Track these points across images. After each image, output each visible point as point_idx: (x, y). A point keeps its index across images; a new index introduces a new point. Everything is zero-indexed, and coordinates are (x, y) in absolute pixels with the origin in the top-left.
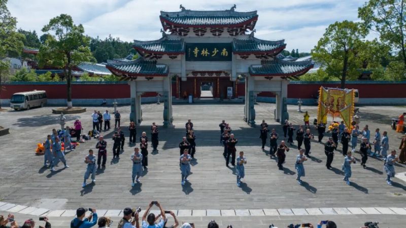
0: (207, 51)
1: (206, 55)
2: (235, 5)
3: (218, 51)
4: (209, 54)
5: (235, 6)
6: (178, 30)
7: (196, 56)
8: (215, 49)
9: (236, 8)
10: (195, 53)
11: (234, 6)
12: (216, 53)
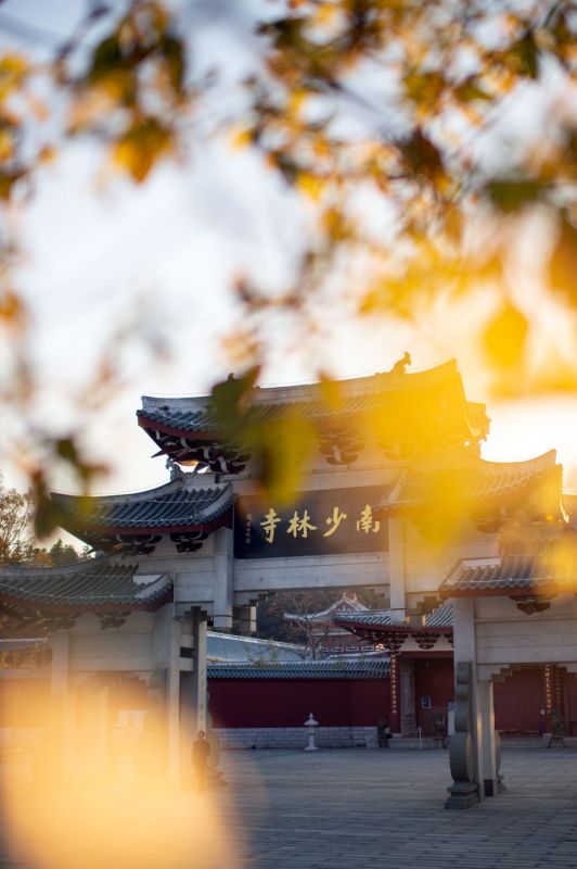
0: (306, 518)
1: (305, 535)
2: (407, 355)
3: (344, 516)
4: (312, 528)
5: (407, 359)
6: (206, 455)
7: (270, 540)
8: (336, 510)
9: (409, 363)
10: (267, 529)
11: (403, 356)
12: (337, 521)
